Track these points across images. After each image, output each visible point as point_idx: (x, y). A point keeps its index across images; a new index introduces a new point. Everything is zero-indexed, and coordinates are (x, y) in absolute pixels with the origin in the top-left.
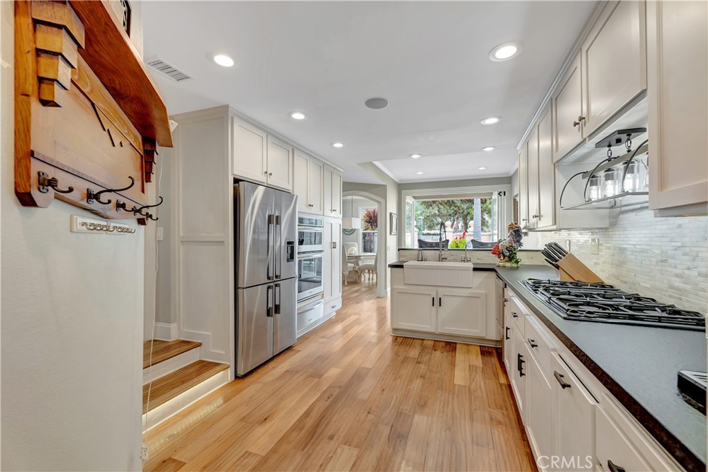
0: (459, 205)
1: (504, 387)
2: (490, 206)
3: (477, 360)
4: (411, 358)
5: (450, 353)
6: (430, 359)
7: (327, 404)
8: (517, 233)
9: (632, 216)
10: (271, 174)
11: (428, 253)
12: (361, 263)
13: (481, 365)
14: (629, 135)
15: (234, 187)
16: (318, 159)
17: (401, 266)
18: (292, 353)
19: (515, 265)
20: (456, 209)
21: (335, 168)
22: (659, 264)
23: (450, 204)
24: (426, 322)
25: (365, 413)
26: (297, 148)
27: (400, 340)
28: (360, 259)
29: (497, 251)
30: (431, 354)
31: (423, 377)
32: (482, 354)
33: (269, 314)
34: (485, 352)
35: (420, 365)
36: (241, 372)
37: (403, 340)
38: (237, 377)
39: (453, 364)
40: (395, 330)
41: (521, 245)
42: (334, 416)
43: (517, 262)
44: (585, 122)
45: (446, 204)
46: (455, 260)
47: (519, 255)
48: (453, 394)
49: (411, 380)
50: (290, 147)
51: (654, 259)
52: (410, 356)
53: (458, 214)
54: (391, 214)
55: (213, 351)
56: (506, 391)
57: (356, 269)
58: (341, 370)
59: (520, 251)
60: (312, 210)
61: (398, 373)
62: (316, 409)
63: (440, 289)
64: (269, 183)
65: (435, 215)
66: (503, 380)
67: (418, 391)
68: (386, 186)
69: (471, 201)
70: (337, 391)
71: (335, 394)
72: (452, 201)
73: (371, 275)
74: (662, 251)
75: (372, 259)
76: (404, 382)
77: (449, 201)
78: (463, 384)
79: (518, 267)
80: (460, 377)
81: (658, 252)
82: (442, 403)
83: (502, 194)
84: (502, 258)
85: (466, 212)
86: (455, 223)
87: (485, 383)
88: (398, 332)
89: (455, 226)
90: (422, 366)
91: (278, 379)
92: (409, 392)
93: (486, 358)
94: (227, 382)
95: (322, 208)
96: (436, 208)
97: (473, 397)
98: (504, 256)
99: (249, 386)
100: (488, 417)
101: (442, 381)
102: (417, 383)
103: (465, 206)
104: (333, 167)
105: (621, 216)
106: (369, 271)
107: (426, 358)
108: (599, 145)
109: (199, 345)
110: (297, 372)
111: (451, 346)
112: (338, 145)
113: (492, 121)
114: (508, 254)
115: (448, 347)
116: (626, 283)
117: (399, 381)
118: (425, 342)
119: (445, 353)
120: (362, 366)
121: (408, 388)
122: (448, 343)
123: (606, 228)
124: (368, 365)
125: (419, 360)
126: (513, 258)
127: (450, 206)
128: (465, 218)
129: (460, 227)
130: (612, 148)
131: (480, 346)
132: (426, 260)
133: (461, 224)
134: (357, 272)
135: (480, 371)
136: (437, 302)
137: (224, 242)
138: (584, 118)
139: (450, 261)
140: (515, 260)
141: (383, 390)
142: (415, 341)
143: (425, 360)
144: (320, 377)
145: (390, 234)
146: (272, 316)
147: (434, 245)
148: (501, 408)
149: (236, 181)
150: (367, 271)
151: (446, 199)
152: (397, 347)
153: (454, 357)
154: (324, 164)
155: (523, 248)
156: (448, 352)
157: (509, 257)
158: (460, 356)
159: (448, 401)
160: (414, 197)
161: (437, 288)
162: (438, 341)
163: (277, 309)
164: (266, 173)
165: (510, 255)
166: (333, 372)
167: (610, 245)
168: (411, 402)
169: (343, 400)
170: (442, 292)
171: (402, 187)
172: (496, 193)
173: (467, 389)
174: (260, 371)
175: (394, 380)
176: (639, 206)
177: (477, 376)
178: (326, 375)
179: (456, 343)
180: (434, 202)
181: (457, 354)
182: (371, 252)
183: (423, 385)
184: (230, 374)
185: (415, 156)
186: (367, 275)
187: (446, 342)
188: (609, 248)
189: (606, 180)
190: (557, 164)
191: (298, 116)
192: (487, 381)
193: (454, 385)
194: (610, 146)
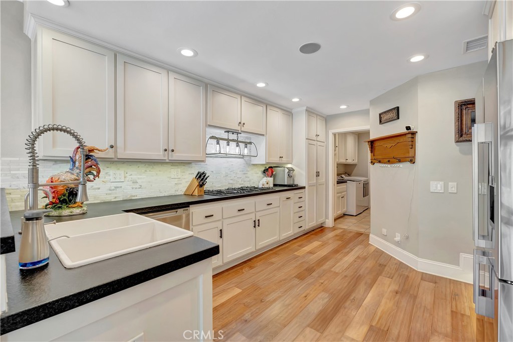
130: (229, 134)
138: (244, 124)
190: (207, 126)
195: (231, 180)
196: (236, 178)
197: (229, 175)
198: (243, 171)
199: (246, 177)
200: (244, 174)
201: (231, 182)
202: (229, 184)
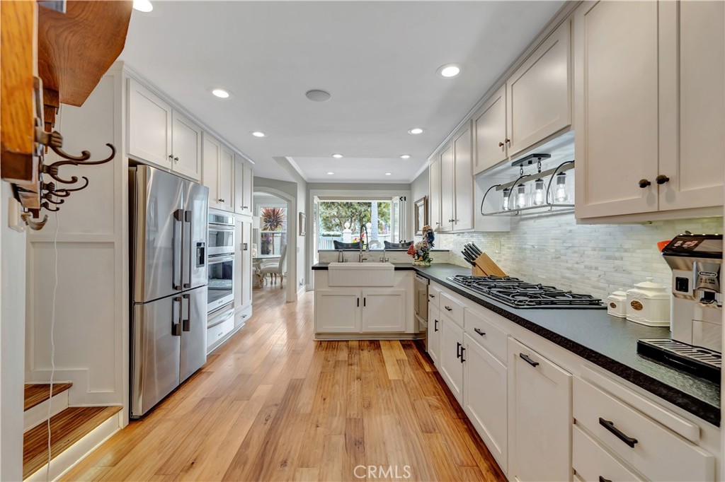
0: (357, 207)
1: (430, 375)
2: (384, 210)
3: (401, 354)
4: (342, 361)
5: (376, 351)
6: (360, 359)
7: (267, 426)
8: (430, 236)
9: (531, 222)
10: (176, 159)
11: (347, 254)
12: (262, 267)
13: (406, 358)
14: (539, 159)
15: (129, 171)
16: (229, 148)
17: (326, 268)
18: (203, 376)
19: (428, 264)
20: (354, 211)
21: (246, 160)
22: (554, 260)
23: (349, 206)
24: (352, 323)
25: (314, 428)
26: (208, 132)
27: (324, 344)
28: (262, 262)
29: (413, 253)
30: (360, 355)
31: (359, 378)
32: (404, 348)
33: (175, 331)
34: (406, 345)
35: (353, 367)
36: (139, 411)
37: (327, 344)
38: (132, 420)
39: (382, 361)
40: (318, 334)
41: (432, 245)
42: (279, 438)
43: (429, 261)
44: (510, 144)
45: (345, 205)
46: (374, 261)
47: (431, 255)
48: (392, 389)
49: (349, 384)
50: (199, 129)
51: (550, 257)
52: (340, 359)
53: (355, 217)
54: (300, 214)
55: (92, 392)
56: (434, 378)
57: (258, 273)
58: (271, 386)
59: (432, 251)
60: (222, 206)
61: (334, 378)
62: (256, 435)
63: (364, 289)
64: (174, 170)
65: (334, 216)
66: (428, 369)
67: (359, 392)
68: (296, 184)
69: (369, 205)
70: (274, 411)
71: (273, 414)
72: (351, 203)
73: (274, 279)
74: (556, 251)
75: (276, 261)
76: (342, 387)
77: (347, 203)
78: (397, 378)
79: (430, 266)
80: (392, 372)
81: (552, 250)
82: (385, 400)
83: (403, 199)
84: (416, 257)
85: (363, 215)
86: (353, 224)
87: (414, 373)
88: (321, 337)
89: (352, 228)
90: (355, 367)
91: (193, 411)
92: (350, 396)
93: (408, 351)
94: (119, 429)
95: (233, 204)
96: (336, 210)
97: (409, 389)
98: (419, 256)
99: (153, 428)
100: (426, 405)
101: (378, 378)
102: (356, 386)
103: (363, 209)
104: (244, 158)
105: (521, 223)
106: (271, 274)
107: (356, 359)
108: (514, 164)
109: (68, 386)
110: (217, 399)
111: (374, 344)
112: (259, 134)
113: (417, 131)
114: (422, 254)
115: (373, 345)
116: (525, 276)
117: (337, 387)
118: (350, 343)
119: (372, 351)
120: (294, 377)
121: (349, 392)
122: (371, 342)
123: (508, 232)
124: (300, 375)
125: (350, 363)
126: (426, 258)
127: (348, 208)
128: (361, 220)
129: (357, 228)
130: (523, 167)
131: (400, 340)
132: (346, 261)
133: (358, 227)
134: (259, 276)
135: (407, 363)
136: (361, 302)
137: (113, 243)
138: (509, 141)
139: (370, 261)
140: (428, 259)
141: (324, 399)
142: (340, 343)
143: (356, 361)
144: (249, 398)
145: (300, 235)
146: (180, 334)
147: (350, 246)
148: (435, 395)
149: (133, 164)
150: (269, 274)
151: (345, 201)
152: (324, 352)
153: (380, 354)
154: (235, 154)
155: (434, 248)
156: (374, 350)
157: (423, 257)
158: (385, 352)
159: (389, 397)
160: (319, 197)
161: (361, 288)
162: (362, 341)
163: (186, 325)
164: (171, 156)
165: (425, 254)
166: (263, 391)
167: (511, 246)
168: (356, 405)
169: (285, 418)
170: (366, 292)
171: (310, 186)
172: (398, 198)
173: (402, 382)
174: (165, 406)
175: (332, 386)
176: (537, 215)
177: (407, 369)
178: (255, 395)
179: (378, 341)
180: (333, 203)
181: (383, 351)
182: (268, 254)
183: (362, 385)
184: (122, 419)
185: (338, 156)
186: (269, 279)
187: (369, 341)
188: (510, 248)
189: (519, 193)
190: (475, 177)
191: (221, 94)
192: (416, 372)
193: (390, 381)
194: (522, 166)
195: (568, 268)
196: (582, 266)
197: (562, 257)
198: (604, 249)
199: (616, 270)
200: (608, 258)
201: (568, 274)
202: (563, 277)
